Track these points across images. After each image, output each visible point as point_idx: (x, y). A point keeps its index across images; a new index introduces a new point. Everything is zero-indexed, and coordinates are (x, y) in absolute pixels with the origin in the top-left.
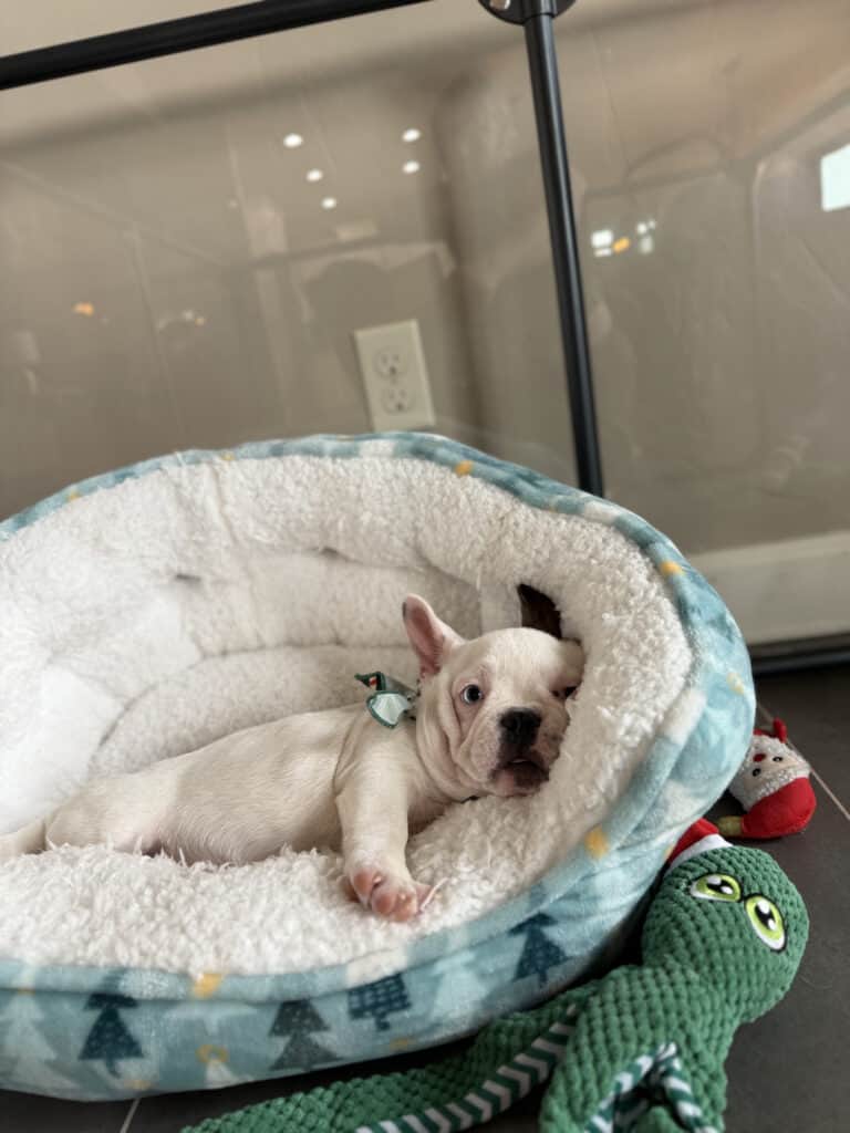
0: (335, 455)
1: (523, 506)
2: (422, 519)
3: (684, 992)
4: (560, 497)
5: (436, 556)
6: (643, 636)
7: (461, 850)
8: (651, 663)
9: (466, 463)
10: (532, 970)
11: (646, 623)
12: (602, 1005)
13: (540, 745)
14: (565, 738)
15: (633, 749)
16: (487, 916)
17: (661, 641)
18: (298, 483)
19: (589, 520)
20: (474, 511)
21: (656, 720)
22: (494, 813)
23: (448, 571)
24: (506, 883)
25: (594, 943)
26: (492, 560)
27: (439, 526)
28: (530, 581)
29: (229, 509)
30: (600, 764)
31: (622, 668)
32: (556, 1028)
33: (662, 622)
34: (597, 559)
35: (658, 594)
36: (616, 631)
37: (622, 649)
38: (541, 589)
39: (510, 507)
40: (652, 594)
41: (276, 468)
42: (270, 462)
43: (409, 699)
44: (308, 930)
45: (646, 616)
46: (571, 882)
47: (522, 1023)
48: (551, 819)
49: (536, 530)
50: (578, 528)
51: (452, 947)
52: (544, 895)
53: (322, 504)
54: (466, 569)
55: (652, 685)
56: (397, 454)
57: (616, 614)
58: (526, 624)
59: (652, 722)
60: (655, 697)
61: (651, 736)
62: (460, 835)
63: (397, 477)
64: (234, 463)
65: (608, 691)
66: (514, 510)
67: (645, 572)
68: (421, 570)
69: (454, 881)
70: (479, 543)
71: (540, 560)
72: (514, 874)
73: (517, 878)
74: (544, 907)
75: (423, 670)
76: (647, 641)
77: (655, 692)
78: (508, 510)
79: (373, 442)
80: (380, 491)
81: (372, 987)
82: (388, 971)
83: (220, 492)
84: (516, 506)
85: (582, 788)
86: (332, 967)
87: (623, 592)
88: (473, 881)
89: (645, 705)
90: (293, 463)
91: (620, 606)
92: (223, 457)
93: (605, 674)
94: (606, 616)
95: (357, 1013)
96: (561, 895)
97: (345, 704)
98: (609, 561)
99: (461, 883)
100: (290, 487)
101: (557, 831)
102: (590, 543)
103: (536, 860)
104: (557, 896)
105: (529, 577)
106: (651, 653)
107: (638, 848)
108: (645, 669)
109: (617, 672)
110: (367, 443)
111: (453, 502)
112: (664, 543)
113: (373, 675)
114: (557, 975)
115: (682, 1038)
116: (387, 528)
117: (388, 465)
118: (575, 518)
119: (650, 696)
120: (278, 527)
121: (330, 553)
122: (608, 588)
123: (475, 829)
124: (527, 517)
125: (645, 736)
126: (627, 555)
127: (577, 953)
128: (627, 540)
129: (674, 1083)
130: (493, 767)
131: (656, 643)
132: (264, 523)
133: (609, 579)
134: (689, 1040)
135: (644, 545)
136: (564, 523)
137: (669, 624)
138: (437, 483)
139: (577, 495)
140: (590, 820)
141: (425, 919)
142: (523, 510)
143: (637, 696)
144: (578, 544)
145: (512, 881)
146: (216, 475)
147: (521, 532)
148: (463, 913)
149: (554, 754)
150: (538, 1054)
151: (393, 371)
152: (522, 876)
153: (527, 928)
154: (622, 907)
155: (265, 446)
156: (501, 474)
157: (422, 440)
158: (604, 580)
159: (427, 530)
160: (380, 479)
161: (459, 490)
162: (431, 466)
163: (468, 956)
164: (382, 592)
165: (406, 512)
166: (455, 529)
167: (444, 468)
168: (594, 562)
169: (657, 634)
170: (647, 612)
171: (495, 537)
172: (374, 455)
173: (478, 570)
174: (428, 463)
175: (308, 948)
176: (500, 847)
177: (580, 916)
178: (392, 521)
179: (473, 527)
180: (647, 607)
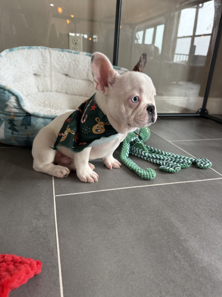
0: (74, 53)
18: (66, 57)
29: (52, 59)
41: (63, 54)
42: (61, 52)
63: (86, 58)
64: (54, 51)
83: (50, 55)
90: (66, 53)
92: (52, 49)
100: (65, 57)
110: (81, 52)
116: (83, 69)
120: (61, 65)
121: (67, 75)
132: (58, 64)
146: (50, 52)
151: (76, 43)
155: (60, 50)
160: (83, 59)
172: (82, 55)
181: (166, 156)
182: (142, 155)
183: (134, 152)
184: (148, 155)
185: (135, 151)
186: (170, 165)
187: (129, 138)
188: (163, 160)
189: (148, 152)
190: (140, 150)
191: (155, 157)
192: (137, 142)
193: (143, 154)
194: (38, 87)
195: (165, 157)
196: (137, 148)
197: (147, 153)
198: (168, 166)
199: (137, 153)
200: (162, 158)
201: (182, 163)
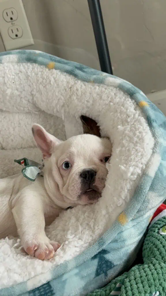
1: (79, 81)
2: (35, 90)
3: (160, 272)
4: (95, 76)
5: (43, 106)
6: (135, 134)
7: (68, 230)
8: (138, 145)
9: (52, 63)
10: (102, 272)
11: (135, 128)
12: (130, 281)
13: (97, 183)
14: (107, 179)
15: (134, 181)
16: (82, 253)
17: (142, 136)
19: (108, 85)
20: (58, 85)
21: (142, 168)
22: (80, 212)
23: (49, 112)
24: (88, 240)
25: (125, 258)
26: (68, 106)
27: (43, 93)
28: (86, 114)
30: (122, 188)
31: (127, 148)
32: (113, 293)
33: (142, 127)
34: (112, 103)
35: (139, 116)
36: (123, 133)
37: (127, 140)
38: (90, 117)
39: (74, 82)
40: (137, 116)
43: (40, 168)
44: (9, 270)
45: (135, 125)
46: (115, 235)
47: (99, 293)
48: (104, 212)
49: (86, 92)
50: (104, 89)
51: (70, 267)
52: (104, 242)
54: (57, 111)
55: (140, 154)
56: (19, 61)
57: (123, 126)
58: (86, 132)
59: (141, 169)
60: (141, 158)
61: (141, 175)
62: (67, 224)
63: (21, 72)
65: (123, 158)
66: (75, 83)
67: (133, 107)
68: (37, 113)
69: (67, 242)
70: (61, 99)
71: (89, 104)
72: (91, 236)
73: (93, 237)
74: (104, 247)
75: (44, 156)
76: (136, 136)
77: (141, 157)
78: (73, 84)
79: (8, 56)
80: (14, 79)
81: (38, 289)
82: (44, 282)
84: (76, 82)
85: (115, 198)
86: (21, 283)
87: (125, 116)
88: (74, 241)
89: (138, 163)
91: (124, 122)
93: (121, 151)
94: (119, 127)
96: (111, 241)
97: (10, 175)
98: (118, 103)
99: (69, 242)
101: (107, 216)
102: (109, 95)
103: (99, 229)
104: (109, 242)
105: (85, 112)
106: (138, 141)
107: (139, 219)
108: (137, 148)
109: (126, 150)
110: (5, 56)
111: (48, 81)
112: (139, 93)
113: (22, 160)
114: (111, 273)
115: (161, 289)
116: (19, 95)
117: (16, 66)
118: (102, 85)
119: (139, 159)
122: (119, 114)
123: (73, 220)
124: (81, 86)
125: (139, 175)
126: (125, 100)
127: (118, 263)
128: (124, 93)
130: (79, 194)
131: (140, 136)
133: (119, 111)
135: (131, 95)
136: (97, 87)
137: (145, 128)
138: (40, 73)
139: (102, 75)
140: (119, 210)
141: (57, 258)
142: (79, 83)
143: (134, 159)
144: (104, 97)
145: (91, 238)
147: (79, 93)
148: (72, 254)
149: (103, 186)
151: (12, 19)
152: (94, 236)
153: (98, 256)
154: (134, 243)
156: (68, 67)
157: (30, 53)
158: (117, 111)
159: (38, 95)
160: (13, 74)
161: (50, 75)
162: (36, 66)
163: (76, 271)
164: (20, 124)
165: (27, 88)
166: (50, 94)
167: (42, 66)
168: (112, 104)
169: (140, 132)
170: (135, 123)
171: (68, 96)
172: (8, 62)
173: (63, 111)
174: (34, 64)
175: (10, 277)
176: (84, 226)
177: (118, 248)
178: (21, 92)
179: (58, 92)
180: (135, 121)
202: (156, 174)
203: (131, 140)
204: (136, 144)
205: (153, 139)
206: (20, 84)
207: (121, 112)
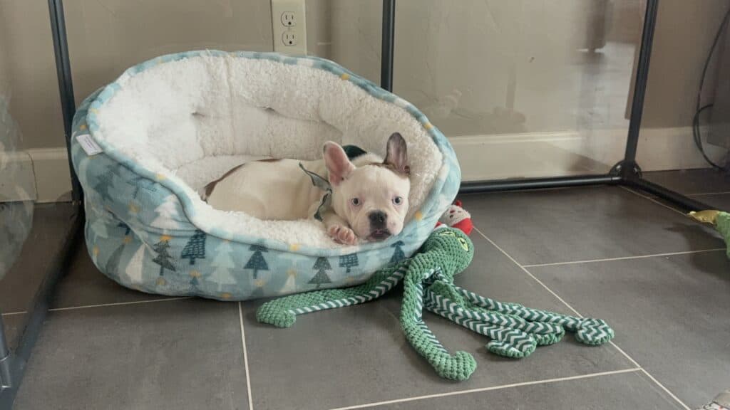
0: (285, 62)
1: (370, 96)
2: (323, 97)
4: (385, 94)
6: (424, 150)
8: (429, 157)
9: (346, 75)
11: (423, 145)
15: (428, 185)
17: (431, 151)
18: (266, 72)
19: (397, 105)
20: (349, 95)
21: (435, 175)
26: (354, 117)
27: (331, 101)
29: (232, 79)
31: (420, 161)
32: (401, 268)
33: (430, 144)
34: (399, 122)
35: (426, 134)
36: (413, 148)
40: (424, 135)
41: (257, 64)
42: (254, 61)
45: (424, 142)
49: (375, 107)
50: (392, 108)
53: (276, 84)
54: (341, 122)
55: (432, 164)
56: (315, 66)
61: (434, 180)
63: (314, 76)
64: (236, 59)
66: (366, 97)
67: (420, 127)
68: (317, 121)
70: (349, 110)
71: (376, 120)
76: (426, 151)
77: (434, 166)
78: (363, 97)
79: (304, 59)
80: (306, 82)
83: (228, 70)
86: (335, 249)
87: (413, 134)
89: (431, 170)
90: (265, 62)
92: (231, 55)
95: (342, 265)
98: (405, 123)
100: (263, 73)
102: (397, 115)
106: (428, 154)
108: (428, 159)
110: (301, 59)
111: (339, 91)
112: (423, 116)
115: (442, 265)
116: (306, 99)
117: (310, 71)
118: (391, 104)
119: (432, 167)
120: (254, 92)
121: (271, 110)
124: (371, 100)
125: (432, 180)
126: (412, 120)
128: (411, 115)
129: (441, 275)
132: (248, 88)
134: (444, 266)
135: (417, 117)
136: (387, 105)
137: (432, 145)
138: (332, 81)
139: (391, 95)
142: (370, 98)
143: (428, 168)
144: (392, 115)
146: (227, 63)
147: (369, 107)
150: (395, 276)
151: (290, 23)
155: (251, 53)
156: (362, 81)
158: (404, 130)
159: (325, 102)
160: (306, 77)
161: (342, 86)
162: (330, 74)
165: (316, 93)
166: (338, 103)
167: (336, 76)
169: (429, 148)
171: (357, 108)
172: (303, 65)
173: (347, 123)
174: (328, 72)
178: (309, 96)
179: (348, 102)
180: (424, 139)
181: (507, 315)
182: (450, 312)
183: (431, 305)
184: (463, 313)
185: (433, 302)
186: (513, 338)
187: (419, 273)
188: (498, 325)
189: (465, 305)
190: (445, 301)
191: (478, 317)
192: (438, 281)
193: (452, 310)
194: (202, 145)
195: (502, 317)
196: (439, 294)
197: (460, 306)
198: (508, 342)
199: (439, 306)
200: (496, 320)
201: (542, 333)
202: (447, 180)
203: (421, 154)
204: (427, 156)
205: (441, 154)
206: (311, 88)
207: (409, 131)
